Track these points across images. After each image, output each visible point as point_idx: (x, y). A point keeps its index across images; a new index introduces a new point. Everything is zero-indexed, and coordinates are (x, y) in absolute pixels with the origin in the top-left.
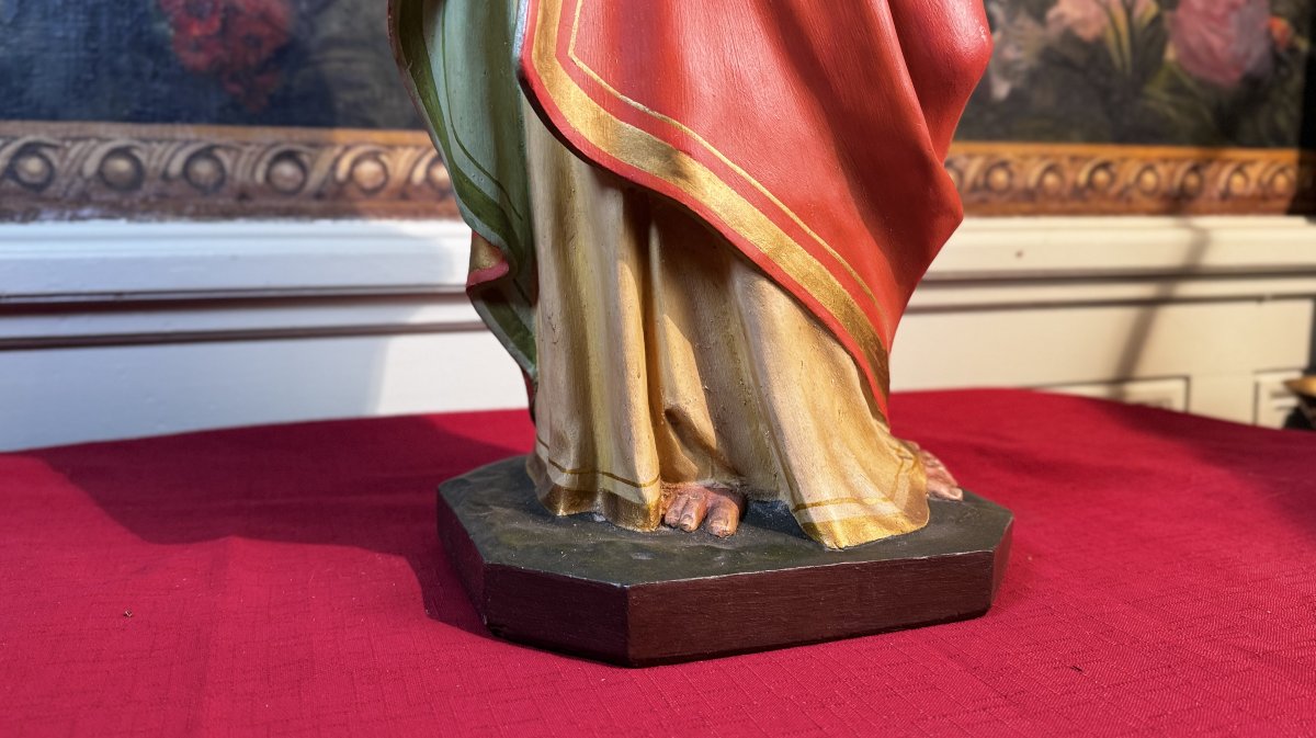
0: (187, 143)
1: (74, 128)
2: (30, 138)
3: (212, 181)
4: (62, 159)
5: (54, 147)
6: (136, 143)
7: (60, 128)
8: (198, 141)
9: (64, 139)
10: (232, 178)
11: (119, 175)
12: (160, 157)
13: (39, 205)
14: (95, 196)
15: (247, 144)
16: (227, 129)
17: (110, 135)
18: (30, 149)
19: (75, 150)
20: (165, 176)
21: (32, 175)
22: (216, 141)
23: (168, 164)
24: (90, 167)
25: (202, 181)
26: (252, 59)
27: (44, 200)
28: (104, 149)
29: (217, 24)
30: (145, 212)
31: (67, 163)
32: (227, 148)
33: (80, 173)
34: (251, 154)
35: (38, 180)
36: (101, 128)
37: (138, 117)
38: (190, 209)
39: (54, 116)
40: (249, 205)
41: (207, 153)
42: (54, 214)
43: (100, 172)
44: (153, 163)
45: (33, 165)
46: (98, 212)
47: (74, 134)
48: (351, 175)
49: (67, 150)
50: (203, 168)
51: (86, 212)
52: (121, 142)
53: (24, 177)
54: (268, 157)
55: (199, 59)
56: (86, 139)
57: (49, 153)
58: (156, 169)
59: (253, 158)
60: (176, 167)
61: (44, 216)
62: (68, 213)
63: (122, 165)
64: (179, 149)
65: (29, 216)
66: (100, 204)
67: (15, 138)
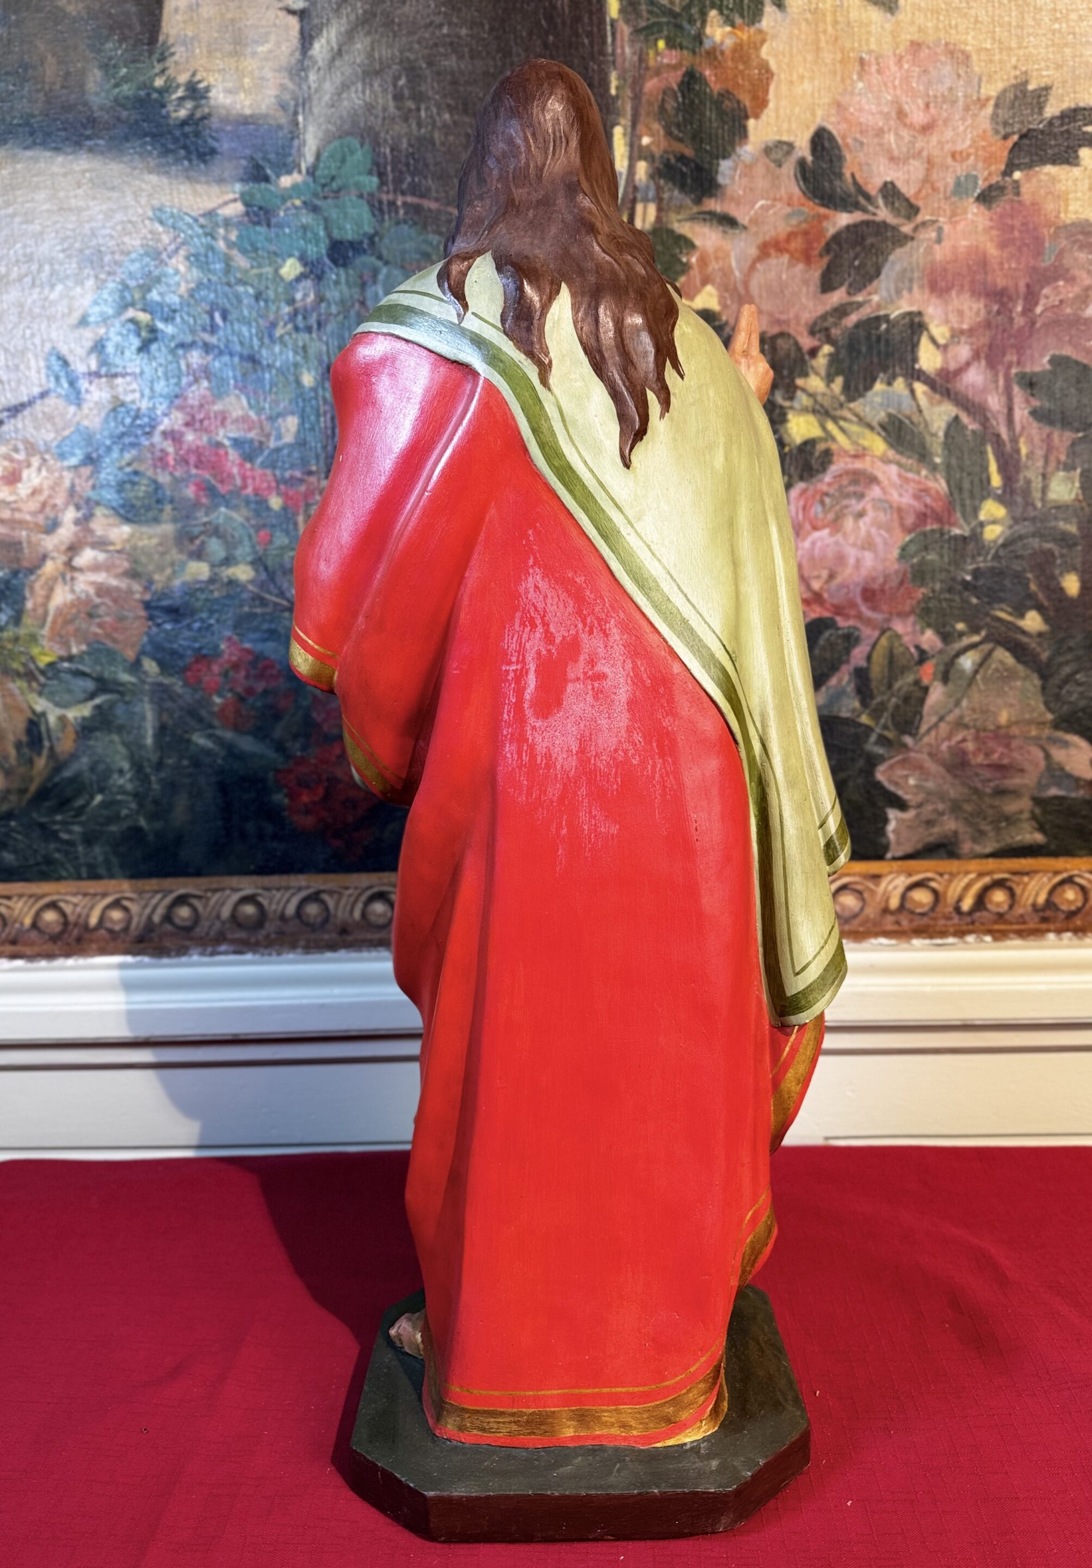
0: (300, 889)
1: (214, 882)
2: (182, 891)
3: (319, 920)
4: (205, 906)
5: (199, 897)
6: (260, 891)
7: (204, 882)
8: (308, 887)
9: (207, 890)
10: (335, 916)
11: (248, 917)
12: (278, 903)
13: (188, 943)
14: (229, 936)
15: (347, 888)
16: (331, 877)
17: (241, 886)
18: (182, 900)
19: (215, 898)
20: (282, 917)
21: (183, 919)
22: (322, 887)
23: (285, 907)
24: (226, 912)
25: (312, 920)
26: (350, 819)
27: (191, 939)
28: (236, 897)
29: (321, 791)
30: (266, 947)
31: (209, 909)
32: (331, 893)
33: (218, 917)
34: (350, 896)
35: (187, 923)
36: (234, 881)
37: (262, 871)
38: (302, 943)
39: (198, 873)
40: (350, 938)
41: (315, 897)
42: (200, 950)
43: (233, 916)
44: (273, 907)
45: (184, 912)
46: (231, 948)
47: (214, 886)
49: (208, 899)
50: (312, 909)
51: (223, 948)
52: (248, 892)
53: (178, 921)
54: (364, 898)
55: (308, 821)
56: (222, 889)
57: (195, 902)
58: (275, 911)
59: (352, 899)
60: (291, 909)
61: (191, 952)
62: (209, 949)
63: (249, 909)
64: (293, 895)
65: (182, 951)
66: (233, 942)
67: (171, 892)
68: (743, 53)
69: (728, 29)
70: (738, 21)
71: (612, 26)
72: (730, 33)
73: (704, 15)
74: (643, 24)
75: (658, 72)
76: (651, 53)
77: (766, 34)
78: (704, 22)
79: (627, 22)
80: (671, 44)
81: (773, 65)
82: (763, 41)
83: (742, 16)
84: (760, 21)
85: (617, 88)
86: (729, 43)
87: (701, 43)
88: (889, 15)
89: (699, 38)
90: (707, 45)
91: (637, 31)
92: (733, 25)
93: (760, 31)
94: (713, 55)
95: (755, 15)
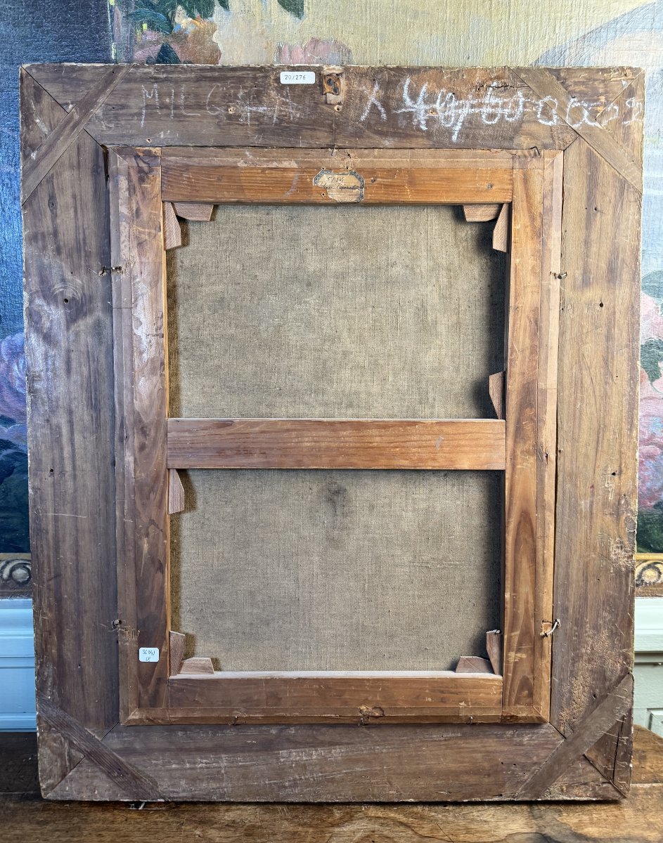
48: (10, 575)
68: (199, 37)
69: (190, 19)
70: (197, 14)
71: (111, 11)
72: (191, 22)
73: (174, 7)
74: (131, 11)
75: (142, 47)
76: (139, 32)
77: (216, 26)
78: (173, 14)
79: (121, 9)
80: (152, 26)
81: (221, 47)
82: (214, 30)
83: (199, 11)
84: (211, 16)
85: (116, 55)
86: (191, 29)
87: (172, 28)
88: (297, 19)
89: (170, 23)
90: (175, 30)
91: (128, 16)
92: (194, 18)
93: (212, 23)
94: (181, 37)
95: (206, 12)
